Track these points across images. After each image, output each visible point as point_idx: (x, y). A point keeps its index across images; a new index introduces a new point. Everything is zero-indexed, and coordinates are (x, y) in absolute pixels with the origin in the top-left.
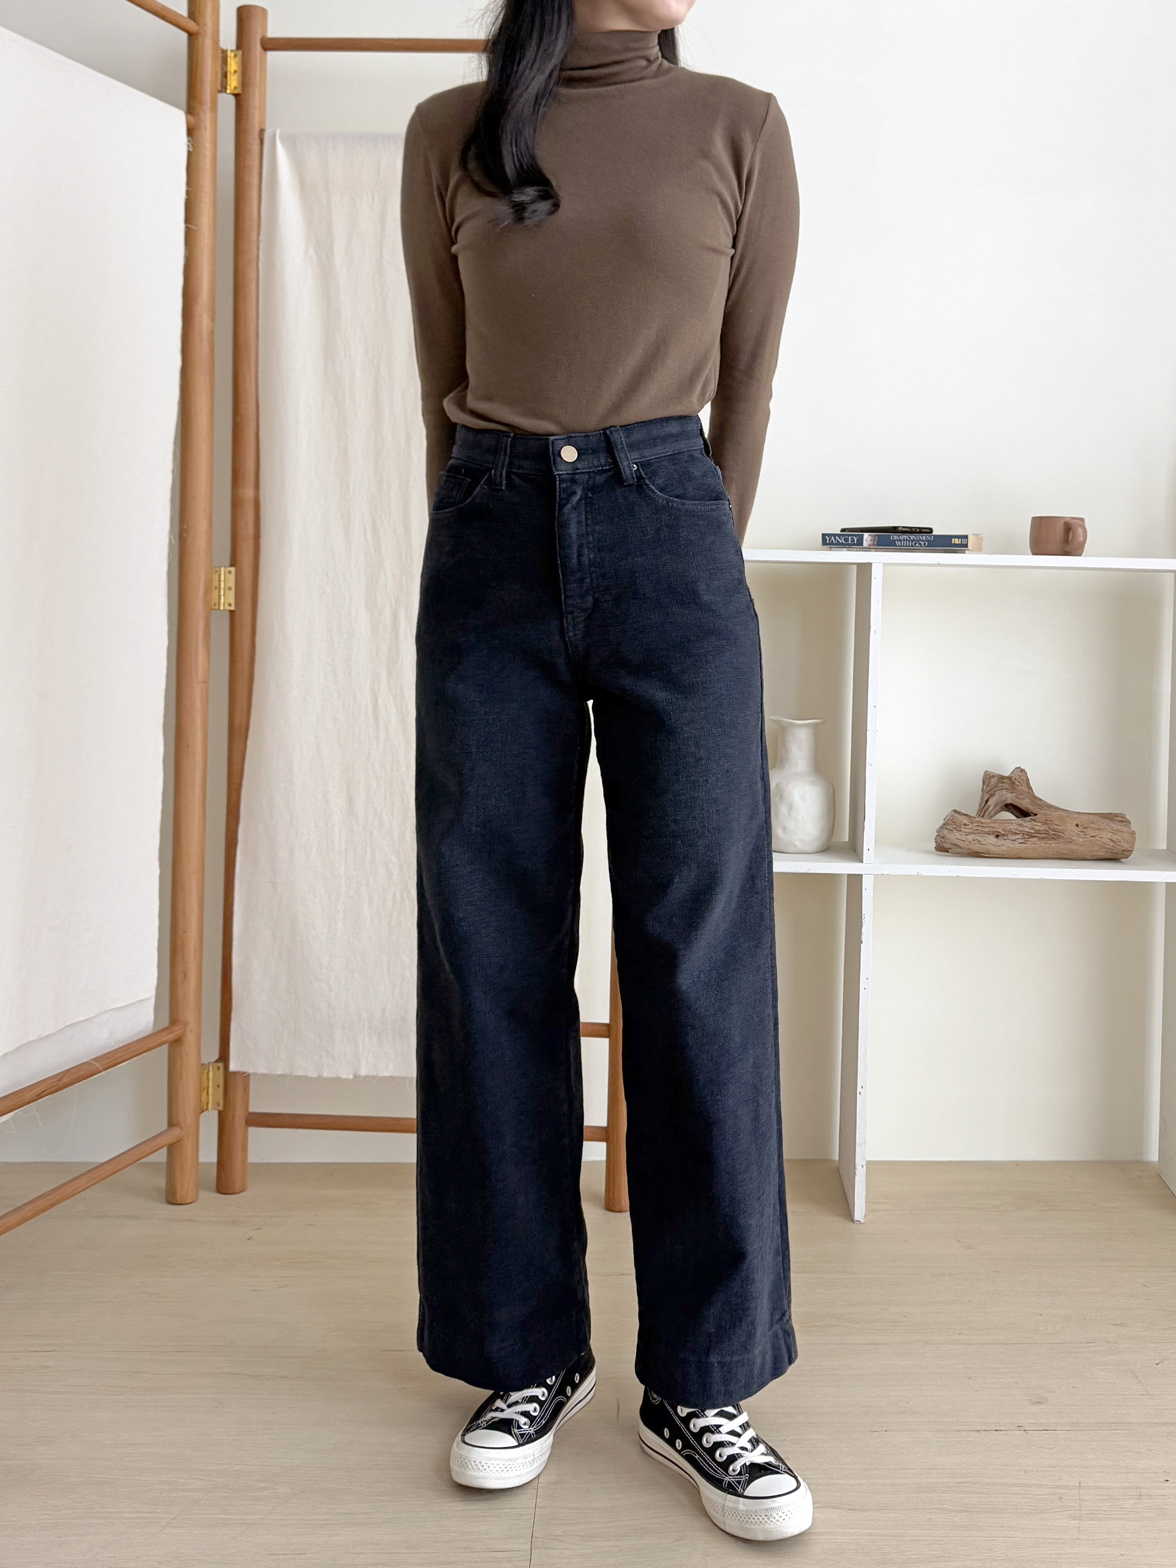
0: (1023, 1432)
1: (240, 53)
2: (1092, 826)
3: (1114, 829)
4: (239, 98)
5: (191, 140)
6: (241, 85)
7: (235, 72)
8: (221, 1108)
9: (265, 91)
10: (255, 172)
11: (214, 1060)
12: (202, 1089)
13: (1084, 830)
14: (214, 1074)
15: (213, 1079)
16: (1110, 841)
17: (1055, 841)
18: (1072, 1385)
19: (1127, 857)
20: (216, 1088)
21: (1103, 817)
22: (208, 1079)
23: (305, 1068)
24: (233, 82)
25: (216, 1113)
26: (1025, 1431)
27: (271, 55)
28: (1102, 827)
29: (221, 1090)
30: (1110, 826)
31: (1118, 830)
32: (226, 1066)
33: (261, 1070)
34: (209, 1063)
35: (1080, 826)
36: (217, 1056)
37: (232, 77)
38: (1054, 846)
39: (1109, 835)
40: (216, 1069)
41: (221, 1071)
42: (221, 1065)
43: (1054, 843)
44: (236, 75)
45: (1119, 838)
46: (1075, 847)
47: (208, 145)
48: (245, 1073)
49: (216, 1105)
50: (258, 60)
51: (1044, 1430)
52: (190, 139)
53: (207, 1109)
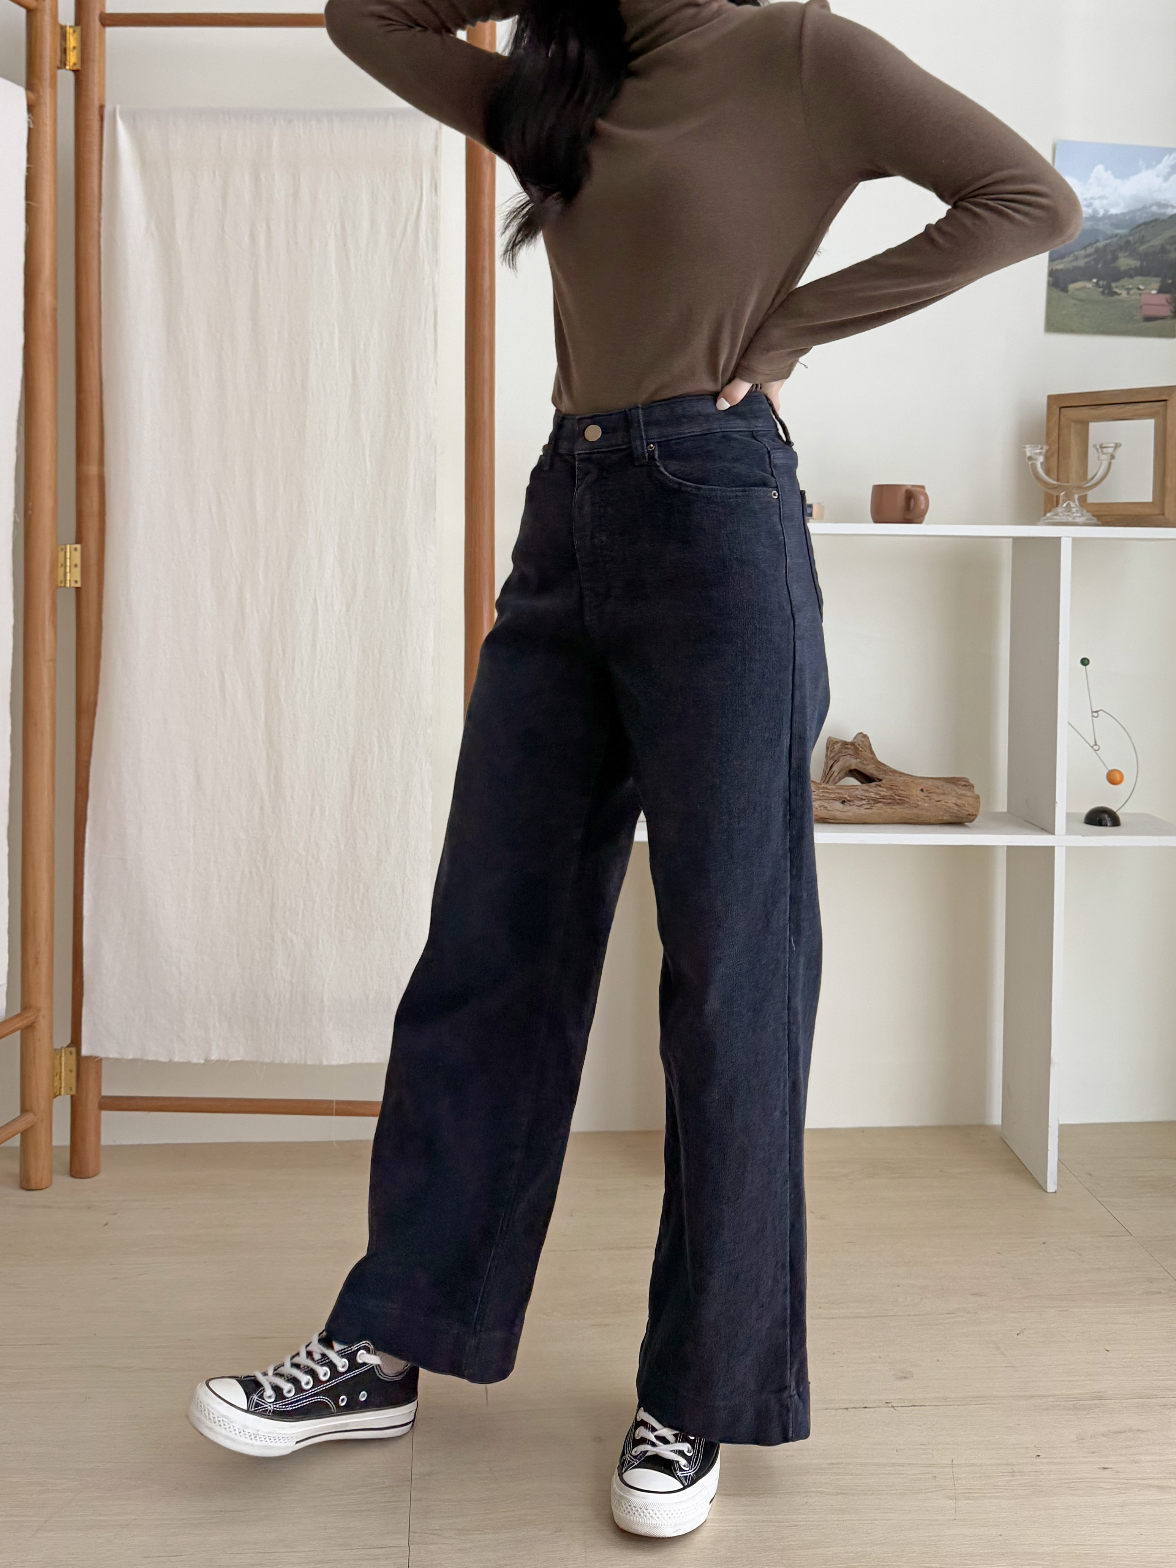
0: (892, 1409)
1: (79, 28)
2: (937, 791)
3: (959, 793)
4: (79, 74)
5: (31, 117)
6: (80, 62)
7: (74, 48)
8: (73, 1092)
9: (104, 67)
10: (96, 148)
11: (65, 1046)
12: (55, 1074)
13: (930, 795)
14: (66, 1060)
15: (65, 1064)
16: (954, 805)
17: (900, 806)
18: (936, 1358)
19: (971, 821)
20: (69, 1072)
21: (947, 782)
22: (60, 1064)
23: (156, 1053)
24: (73, 58)
25: (69, 1097)
26: (893, 1407)
27: (110, 31)
28: (946, 792)
29: (74, 1074)
30: (955, 791)
31: (962, 795)
32: (79, 1051)
33: (113, 1055)
34: (61, 1048)
35: (924, 791)
36: (69, 1041)
37: (71, 53)
38: (899, 811)
39: (954, 800)
40: (68, 1053)
41: (74, 1055)
42: (73, 1050)
43: (899, 808)
44: (75, 51)
45: (964, 802)
46: (920, 812)
47: (48, 121)
48: (98, 1057)
49: (69, 1090)
50: (97, 36)
51: (912, 1406)
52: (30, 115)
53: (60, 1094)
